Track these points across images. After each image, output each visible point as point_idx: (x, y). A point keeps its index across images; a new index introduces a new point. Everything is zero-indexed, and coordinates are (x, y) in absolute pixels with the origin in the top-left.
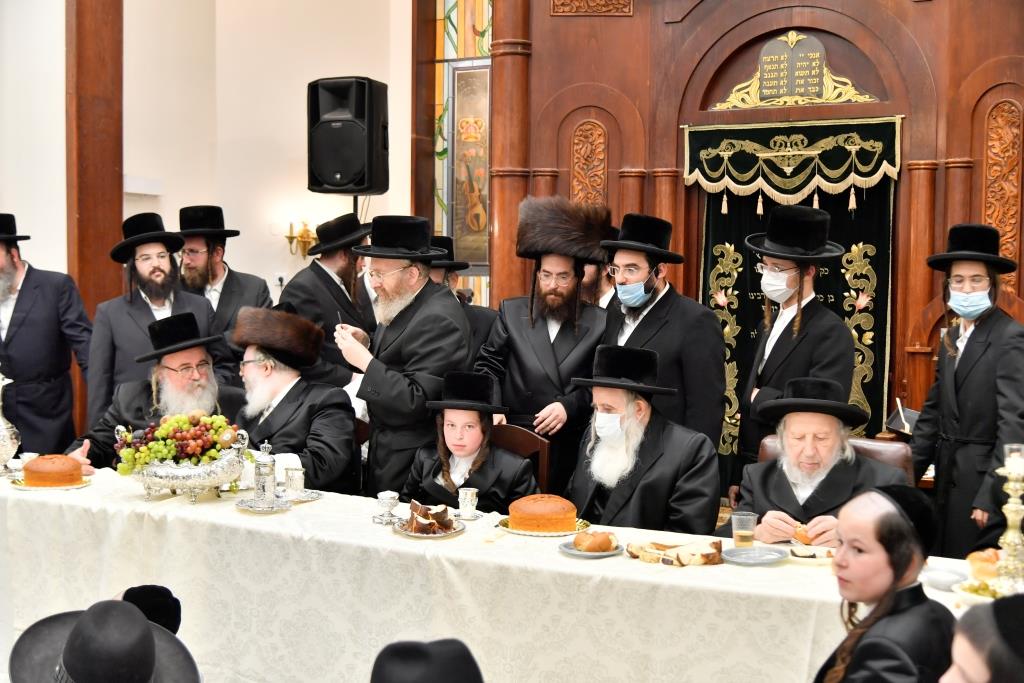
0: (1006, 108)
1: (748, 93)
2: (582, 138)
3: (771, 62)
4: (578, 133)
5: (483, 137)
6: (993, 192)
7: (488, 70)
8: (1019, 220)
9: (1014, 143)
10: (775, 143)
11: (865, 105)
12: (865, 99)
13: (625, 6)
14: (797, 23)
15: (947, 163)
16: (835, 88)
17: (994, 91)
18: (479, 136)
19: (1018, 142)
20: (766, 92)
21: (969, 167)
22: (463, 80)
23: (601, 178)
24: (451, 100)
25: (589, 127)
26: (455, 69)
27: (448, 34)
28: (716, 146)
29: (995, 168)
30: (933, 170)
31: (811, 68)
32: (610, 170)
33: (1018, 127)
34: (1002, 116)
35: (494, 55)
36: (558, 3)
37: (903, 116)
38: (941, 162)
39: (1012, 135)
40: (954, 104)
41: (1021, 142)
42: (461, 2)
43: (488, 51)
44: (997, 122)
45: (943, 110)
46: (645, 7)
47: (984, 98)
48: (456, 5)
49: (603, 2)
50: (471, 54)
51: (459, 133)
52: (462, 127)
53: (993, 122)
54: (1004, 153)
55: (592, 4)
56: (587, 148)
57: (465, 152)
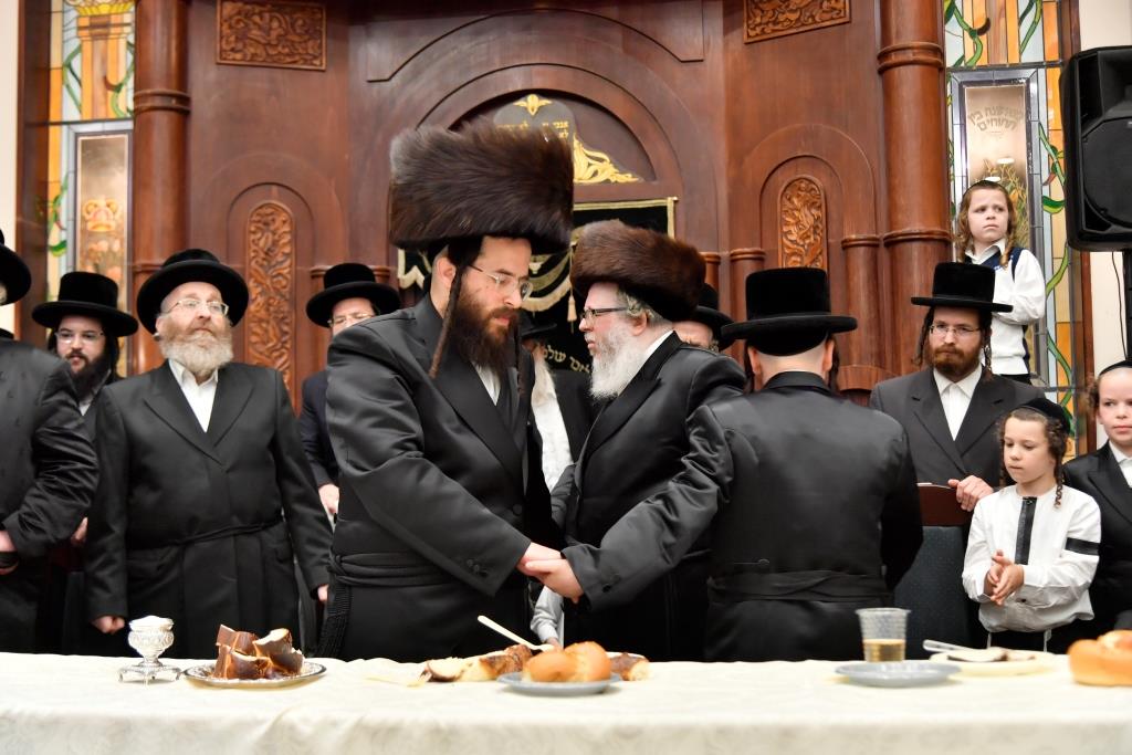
0: (803, 185)
2: (260, 225)
4: (255, 218)
5: (119, 226)
7: (126, 137)
9: (815, 228)
11: (627, 184)
12: (627, 178)
13: (315, 58)
14: (538, 84)
15: (732, 255)
16: (590, 165)
17: (786, 166)
18: (113, 224)
19: (820, 226)
21: (759, 259)
22: (92, 153)
23: (286, 278)
24: (71, 176)
25: (269, 211)
26: (77, 135)
27: (68, 87)
29: (794, 258)
30: (715, 264)
32: (299, 268)
33: (820, 207)
34: (799, 196)
35: (137, 114)
36: (225, 47)
37: (675, 198)
38: (725, 254)
39: (812, 218)
40: (736, 184)
41: (825, 224)
42: (87, 46)
43: (128, 110)
44: (793, 203)
45: (723, 191)
46: (341, 60)
47: (774, 175)
48: (79, 49)
49: (287, 50)
50: (101, 115)
51: (84, 220)
52: (88, 213)
53: (788, 203)
54: (804, 240)
55: (272, 52)
56: (267, 238)
57: (94, 246)
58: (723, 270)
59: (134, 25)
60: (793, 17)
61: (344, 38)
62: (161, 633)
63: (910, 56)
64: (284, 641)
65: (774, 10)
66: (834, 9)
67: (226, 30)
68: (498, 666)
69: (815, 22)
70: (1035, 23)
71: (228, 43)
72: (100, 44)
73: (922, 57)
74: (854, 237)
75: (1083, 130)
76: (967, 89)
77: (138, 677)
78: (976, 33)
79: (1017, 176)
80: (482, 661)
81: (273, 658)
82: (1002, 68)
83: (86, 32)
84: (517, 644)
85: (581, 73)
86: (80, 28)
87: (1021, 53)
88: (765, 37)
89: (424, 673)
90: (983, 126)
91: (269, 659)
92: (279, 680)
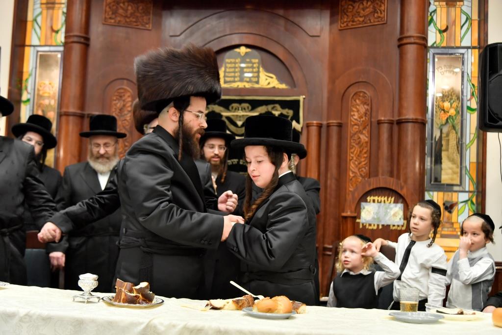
0: (361, 94)
2: (118, 97)
3: (231, 63)
4: (116, 94)
5: (54, 93)
6: (353, 140)
7: (59, 56)
8: (369, 155)
9: (366, 114)
10: (232, 108)
11: (283, 90)
12: (283, 86)
13: (147, 24)
14: (246, 42)
15: (328, 124)
16: (266, 79)
17: (354, 85)
18: (52, 93)
19: (368, 113)
20: (227, 79)
21: (340, 126)
22: (44, 60)
23: (127, 121)
24: (34, 70)
25: (122, 91)
26: (38, 52)
27: (35, 30)
29: (355, 127)
30: (320, 126)
31: (253, 67)
33: (368, 105)
34: (359, 99)
35: (66, 44)
36: (107, 17)
37: (304, 97)
38: (325, 123)
39: (364, 109)
40: (331, 92)
41: (370, 113)
42: (45, 12)
43: (61, 42)
44: (356, 102)
45: (325, 95)
46: (158, 26)
47: (349, 90)
48: (41, 13)
49: (134, 20)
50: (49, 43)
51: (39, 90)
52: (41, 86)
53: (354, 102)
54: (360, 119)
55: (128, 20)
56: (121, 104)
57: (42, 102)
58: (324, 130)
59: (66, 4)
60: (361, 19)
61: (160, 16)
62: (93, 281)
63: (412, 40)
64: (146, 287)
65: (353, 16)
66: (379, 17)
67: (108, 9)
68: (240, 304)
69: (371, 22)
70: (468, 29)
71: (108, 14)
72: (50, 11)
73: (417, 41)
74: (383, 119)
75: (489, 78)
76: (436, 56)
77: (81, 300)
78: (441, 32)
79: (456, 96)
80: (233, 301)
81: (143, 295)
82: (452, 48)
83: (44, 6)
84: (248, 294)
85: (265, 38)
86: (42, 4)
87: (461, 42)
88: (349, 27)
89: (207, 305)
90: (442, 73)
91: (140, 295)
92: (145, 305)
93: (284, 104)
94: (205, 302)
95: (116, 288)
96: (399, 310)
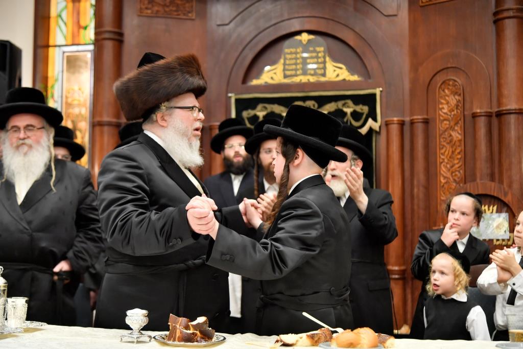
0: (451, 83)
1: (275, 73)
3: (291, 53)
5: (85, 100)
6: (443, 138)
7: (90, 53)
8: (463, 156)
9: (457, 106)
11: (355, 82)
12: (355, 78)
13: (189, 12)
14: (308, 27)
15: (411, 120)
16: (335, 71)
17: (441, 73)
18: (82, 100)
19: (460, 105)
20: (288, 73)
21: (426, 122)
22: (72, 63)
24: (60, 74)
26: (64, 52)
27: (59, 27)
28: (254, 108)
29: (445, 122)
30: (402, 124)
31: (317, 57)
33: (460, 95)
34: (448, 89)
35: (96, 42)
36: (143, 7)
37: (381, 89)
38: (407, 119)
39: (456, 101)
40: (414, 82)
41: (462, 105)
42: (70, 5)
43: (91, 40)
44: (445, 92)
45: (407, 85)
46: (203, 15)
47: (435, 78)
48: (65, 8)
49: (174, 9)
50: (77, 42)
51: (67, 97)
52: (69, 93)
53: (442, 92)
54: (451, 113)
55: (167, 9)
57: (71, 111)
58: (407, 128)
61: (204, 2)
62: (142, 318)
63: (511, 13)
64: (205, 323)
68: (316, 339)
71: (144, 4)
72: (77, 4)
73: (517, 14)
74: (478, 111)
77: (130, 340)
80: (308, 336)
81: (201, 332)
84: (324, 327)
85: (331, 22)
88: (432, 3)
89: (277, 341)
91: (198, 332)
92: (204, 343)
93: (357, 99)
94: (274, 338)
95: (169, 325)
96: (508, 340)
